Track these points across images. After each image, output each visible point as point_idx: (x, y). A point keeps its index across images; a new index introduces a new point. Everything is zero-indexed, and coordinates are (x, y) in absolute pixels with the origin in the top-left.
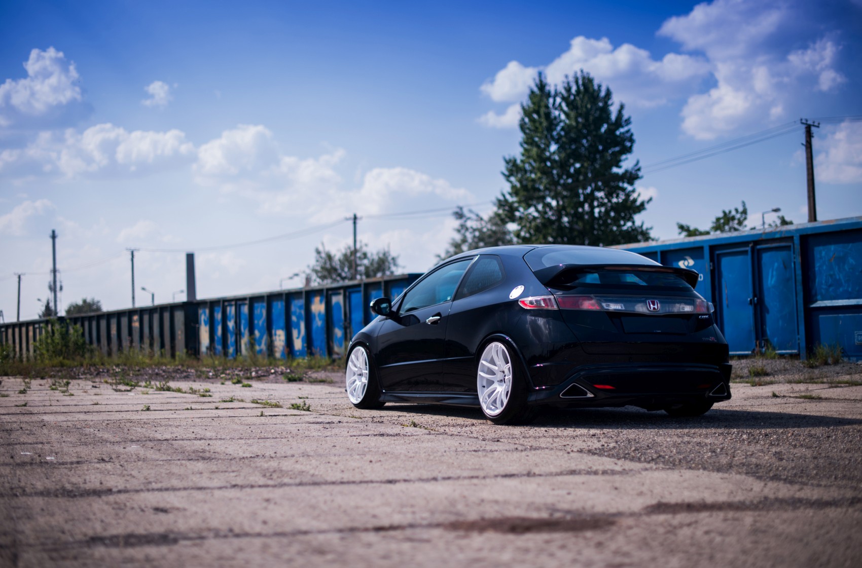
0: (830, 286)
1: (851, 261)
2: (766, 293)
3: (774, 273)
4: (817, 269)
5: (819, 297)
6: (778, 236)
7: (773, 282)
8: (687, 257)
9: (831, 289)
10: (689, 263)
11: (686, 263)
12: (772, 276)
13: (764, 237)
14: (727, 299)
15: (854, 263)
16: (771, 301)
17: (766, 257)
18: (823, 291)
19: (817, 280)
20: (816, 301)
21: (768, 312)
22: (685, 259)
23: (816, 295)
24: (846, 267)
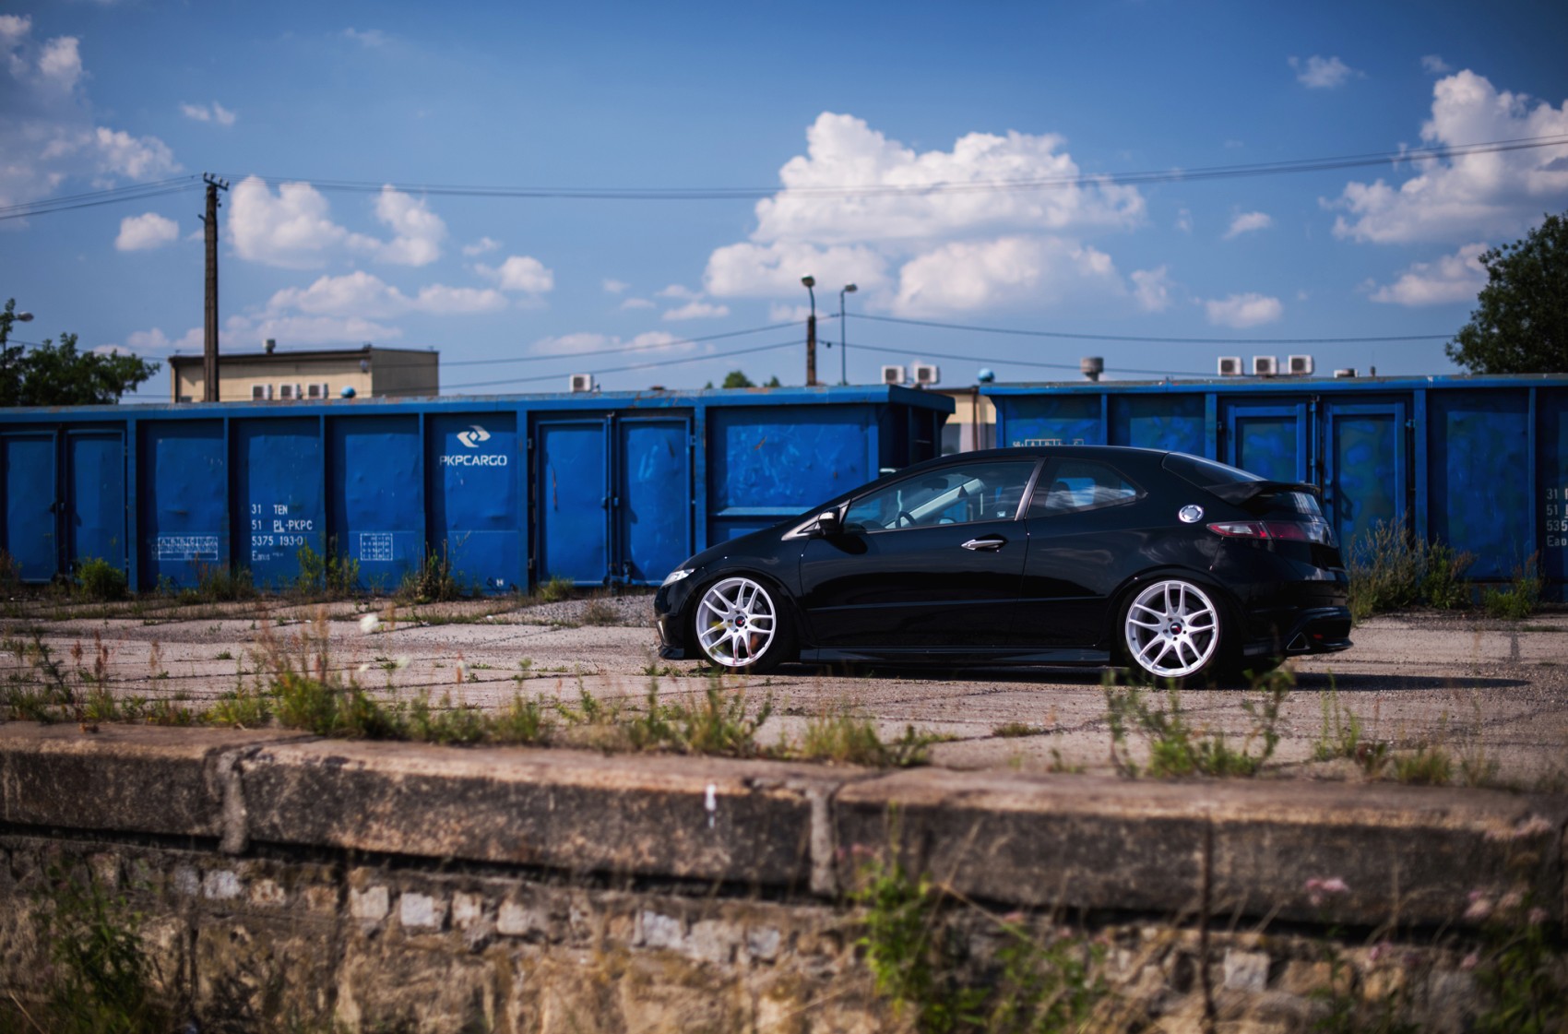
0: (753, 485)
1: (792, 450)
2: (632, 492)
3: (652, 461)
4: (730, 459)
5: (731, 501)
6: (664, 405)
7: (648, 475)
8: (476, 427)
9: (754, 490)
10: (479, 436)
11: (474, 436)
12: (647, 466)
13: (637, 405)
14: (556, 497)
15: (797, 453)
16: (643, 504)
17: (635, 436)
18: (739, 493)
19: (729, 476)
20: (726, 507)
21: (635, 520)
22: (472, 430)
23: (726, 497)
24: (784, 459)
